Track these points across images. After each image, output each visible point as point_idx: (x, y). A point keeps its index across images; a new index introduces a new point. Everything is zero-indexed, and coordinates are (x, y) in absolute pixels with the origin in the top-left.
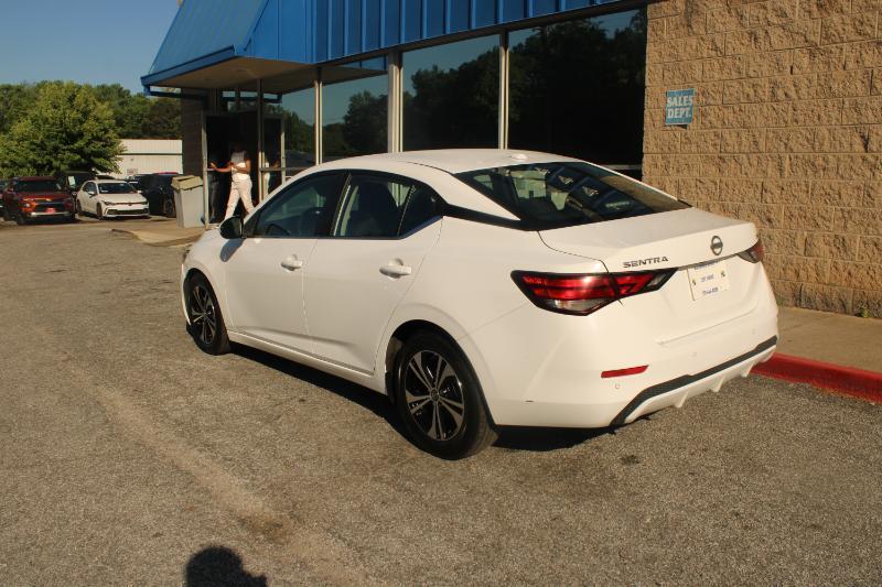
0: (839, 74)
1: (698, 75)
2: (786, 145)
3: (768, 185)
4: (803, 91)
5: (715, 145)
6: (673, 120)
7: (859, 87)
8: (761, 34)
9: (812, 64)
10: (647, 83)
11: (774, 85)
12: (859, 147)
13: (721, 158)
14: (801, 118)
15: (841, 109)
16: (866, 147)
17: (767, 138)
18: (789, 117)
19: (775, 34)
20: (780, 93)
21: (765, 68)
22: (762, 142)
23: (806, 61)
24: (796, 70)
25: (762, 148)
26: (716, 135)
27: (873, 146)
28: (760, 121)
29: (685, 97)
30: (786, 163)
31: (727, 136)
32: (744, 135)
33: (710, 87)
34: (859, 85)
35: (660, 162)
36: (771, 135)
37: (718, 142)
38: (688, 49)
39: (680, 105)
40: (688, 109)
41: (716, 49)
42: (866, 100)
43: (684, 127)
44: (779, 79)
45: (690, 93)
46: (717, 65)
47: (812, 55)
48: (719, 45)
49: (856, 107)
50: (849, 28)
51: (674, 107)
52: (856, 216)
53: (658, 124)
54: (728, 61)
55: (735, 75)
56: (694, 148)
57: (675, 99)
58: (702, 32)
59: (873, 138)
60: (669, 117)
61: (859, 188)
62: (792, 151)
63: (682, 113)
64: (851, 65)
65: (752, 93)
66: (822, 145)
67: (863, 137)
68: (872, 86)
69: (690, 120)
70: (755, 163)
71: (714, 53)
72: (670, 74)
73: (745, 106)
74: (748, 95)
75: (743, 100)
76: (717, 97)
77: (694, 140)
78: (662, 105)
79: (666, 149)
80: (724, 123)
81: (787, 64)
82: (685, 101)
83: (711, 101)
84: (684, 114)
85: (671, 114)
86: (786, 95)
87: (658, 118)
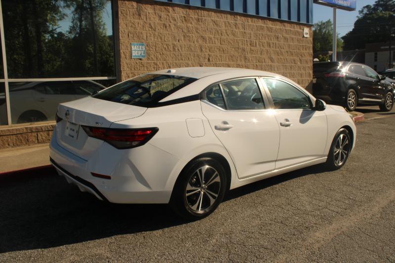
0: (192, 44)
1: (145, 37)
4: (183, 49)
5: (154, 68)
6: (135, 56)
8: (168, 25)
9: (184, 40)
10: (121, 38)
11: (174, 46)
14: (183, 59)
18: (180, 58)
19: (173, 26)
20: (176, 48)
21: (170, 39)
23: (182, 38)
24: (180, 41)
26: (154, 63)
29: (140, 47)
31: (158, 64)
33: (151, 43)
35: (131, 75)
36: (174, 64)
37: (155, 66)
38: (140, 25)
39: (138, 49)
40: (143, 52)
41: (151, 28)
43: (141, 59)
45: (142, 45)
46: (152, 35)
47: (184, 36)
48: (153, 26)
50: (194, 30)
51: (135, 50)
53: (128, 57)
54: (156, 34)
55: (159, 40)
56: (146, 69)
57: (136, 47)
58: (145, 19)
60: (133, 54)
63: (139, 54)
65: (167, 48)
68: (201, 50)
71: (150, 29)
72: (132, 35)
73: (165, 52)
74: (165, 48)
75: (164, 50)
76: (153, 48)
77: (145, 65)
78: (129, 49)
79: (133, 69)
80: (157, 59)
81: (178, 38)
82: (140, 48)
83: (151, 49)
84: (141, 54)
85: (134, 54)
86: (178, 50)
87: (128, 55)
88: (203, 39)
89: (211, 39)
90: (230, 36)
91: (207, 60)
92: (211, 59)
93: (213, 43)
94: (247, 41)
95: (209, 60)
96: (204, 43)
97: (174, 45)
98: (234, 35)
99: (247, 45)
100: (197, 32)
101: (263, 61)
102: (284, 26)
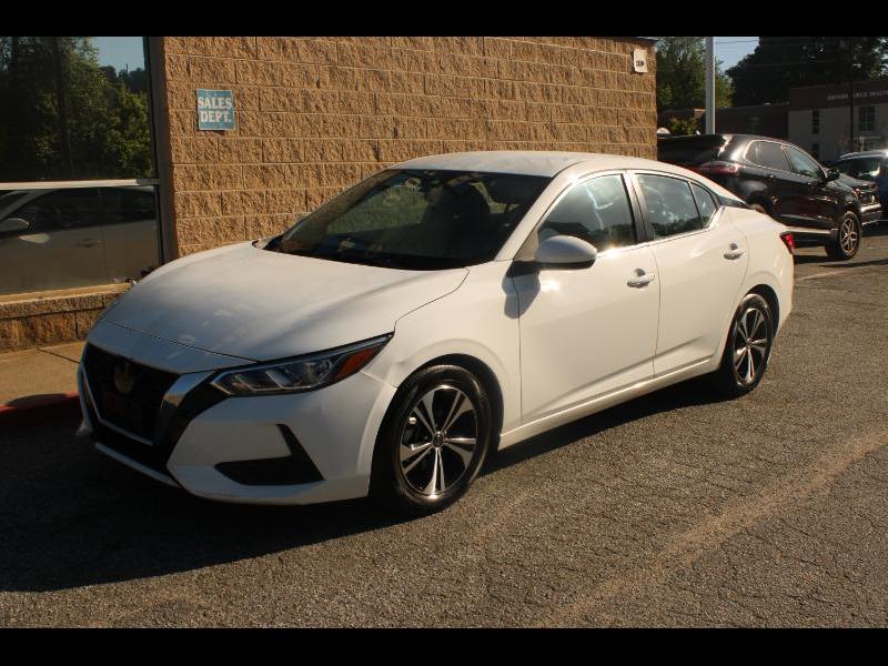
0: (353, 93)
2: (321, 155)
3: (311, 194)
4: (330, 105)
5: (257, 154)
6: (208, 123)
8: (289, 44)
9: (333, 81)
10: (169, 77)
11: (307, 97)
12: (373, 157)
13: (263, 168)
14: (331, 130)
15: (359, 124)
16: (377, 157)
17: (305, 148)
18: (321, 130)
19: (302, 47)
20: (313, 105)
21: (296, 79)
22: (302, 152)
23: (327, 77)
24: (321, 85)
25: (302, 157)
26: (256, 142)
27: (384, 157)
28: (298, 131)
29: (220, 99)
30: (323, 173)
31: (267, 144)
32: (285, 144)
33: (246, 91)
35: (197, 175)
36: (308, 145)
37: (260, 150)
39: (214, 107)
40: (227, 113)
41: (248, 51)
42: (374, 118)
43: (222, 132)
44: (310, 91)
45: (226, 95)
46: (250, 69)
47: (332, 73)
48: (251, 47)
49: (368, 123)
51: (207, 109)
53: (188, 127)
54: (261, 66)
55: (269, 82)
56: (235, 158)
57: (208, 100)
60: (202, 120)
62: (328, 161)
63: (218, 118)
64: (360, 87)
65: (287, 102)
66: (349, 155)
67: (374, 149)
68: (376, 108)
70: (297, 173)
71: (245, 55)
72: (198, 70)
73: (283, 114)
74: (284, 104)
75: (280, 108)
76: (253, 103)
77: (234, 148)
78: (192, 106)
79: (202, 158)
80: (264, 131)
81: (315, 78)
82: (220, 103)
83: (248, 105)
84: (222, 119)
85: (205, 118)
86: (316, 107)
87: (188, 121)
88: (381, 79)
89: (400, 78)
90: (448, 69)
91: (389, 134)
92: (400, 132)
93: (404, 91)
94: (490, 83)
95: (396, 133)
96: (383, 89)
97: (307, 94)
98: (458, 69)
99: (492, 93)
100: (364, 61)
101: (533, 134)
102: (584, 44)
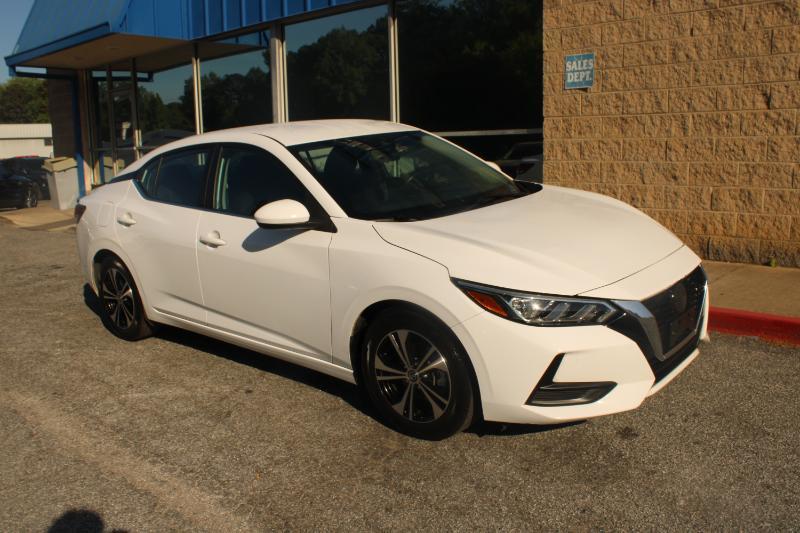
0: (739, 35)
1: (597, 38)
2: (688, 104)
3: (672, 143)
4: (705, 52)
5: (617, 107)
6: (573, 83)
7: (760, 47)
9: (712, 26)
10: (545, 48)
11: (675, 48)
12: (761, 104)
13: (623, 119)
14: (703, 79)
15: (743, 68)
16: (768, 103)
17: (670, 98)
18: (690, 78)
20: (681, 54)
21: (665, 31)
22: (665, 103)
23: (706, 23)
24: (696, 32)
25: (665, 108)
26: (617, 97)
27: (776, 103)
28: (662, 82)
29: (585, 61)
30: (690, 123)
31: (628, 97)
32: (646, 96)
33: (610, 51)
34: (760, 45)
35: (562, 125)
36: (673, 96)
37: (620, 103)
38: (586, 13)
39: (580, 69)
40: (588, 72)
41: (615, 13)
42: (767, 58)
43: (585, 90)
44: (680, 41)
45: (590, 57)
46: (616, 30)
47: (711, 16)
48: (618, 9)
49: (757, 66)
51: (573, 71)
52: (761, 171)
53: (557, 87)
54: (627, 25)
55: (634, 38)
56: (596, 111)
57: (574, 63)
59: (776, 96)
60: (569, 81)
61: (762, 144)
62: (695, 110)
63: (582, 77)
64: (750, 26)
65: (652, 56)
66: (724, 103)
67: (765, 94)
68: (772, 46)
69: (591, 83)
70: (658, 123)
71: (612, 17)
72: (568, 39)
73: (646, 68)
74: (648, 58)
75: (643, 62)
76: (617, 60)
77: (595, 102)
78: (561, 70)
79: (567, 112)
80: (625, 85)
81: (687, 27)
82: (585, 64)
83: (611, 64)
84: (584, 79)
85: (571, 78)
86: (687, 56)
87: (557, 82)
88: (786, 10)
